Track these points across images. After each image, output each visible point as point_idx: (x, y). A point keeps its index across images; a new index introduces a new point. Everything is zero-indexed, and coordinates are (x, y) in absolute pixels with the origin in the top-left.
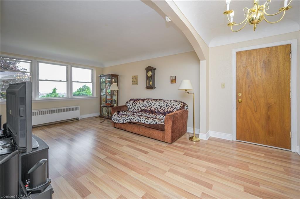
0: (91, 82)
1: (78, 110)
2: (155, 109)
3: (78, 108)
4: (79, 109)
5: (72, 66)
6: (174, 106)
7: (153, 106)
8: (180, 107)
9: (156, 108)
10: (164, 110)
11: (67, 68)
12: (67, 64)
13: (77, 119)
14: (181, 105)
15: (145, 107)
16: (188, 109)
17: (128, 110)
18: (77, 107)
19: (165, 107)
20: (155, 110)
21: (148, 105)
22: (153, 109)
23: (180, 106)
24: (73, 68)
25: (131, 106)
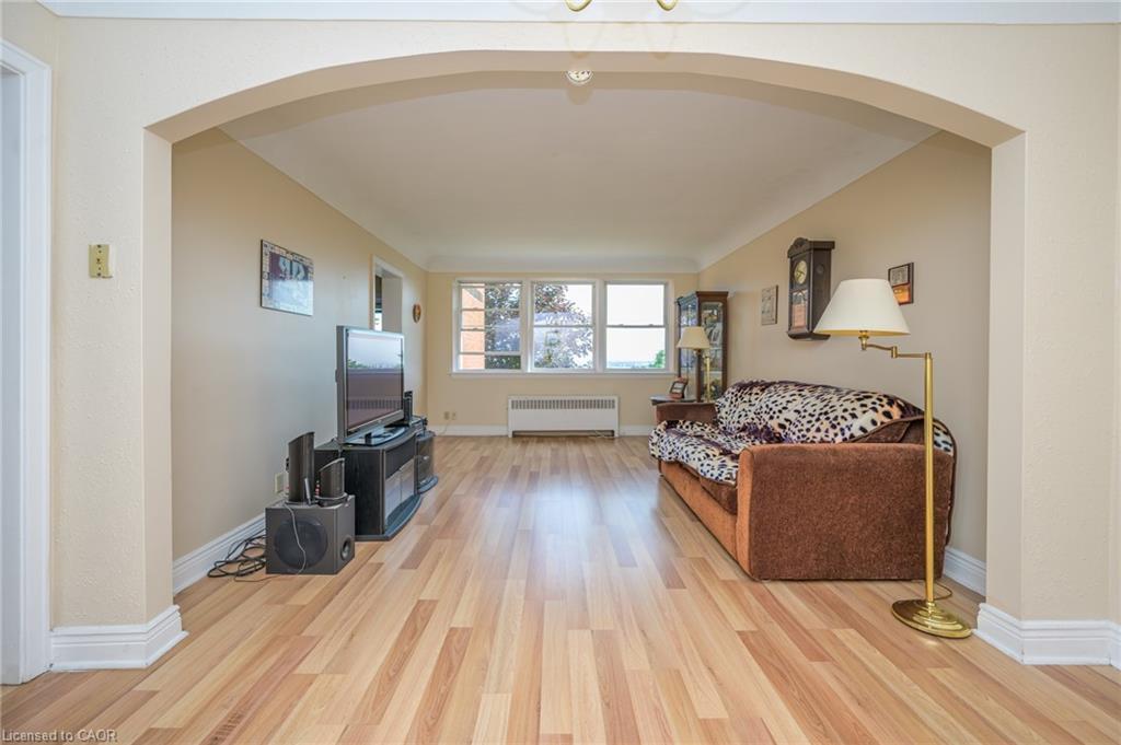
0: (662, 323)
1: (614, 407)
2: (782, 426)
3: (613, 401)
4: (616, 405)
5: (606, 283)
6: (843, 417)
7: (778, 414)
8: (870, 428)
9: (787, 420)
10: (804, 432)
11: (594, 287)
12: (593, 280)
13: (609, 436)
14: (880, 418)
15: (754, 416)
16: (953, 444)
17: (715, 423)
18: (611, 398)
19: (814, 419)
20: (781, 431)
21: (765, 409)
22: (773, 424)
23: (874, 423)
24: (609, 287)
25: (727, 409)
